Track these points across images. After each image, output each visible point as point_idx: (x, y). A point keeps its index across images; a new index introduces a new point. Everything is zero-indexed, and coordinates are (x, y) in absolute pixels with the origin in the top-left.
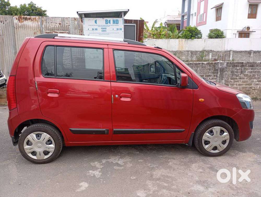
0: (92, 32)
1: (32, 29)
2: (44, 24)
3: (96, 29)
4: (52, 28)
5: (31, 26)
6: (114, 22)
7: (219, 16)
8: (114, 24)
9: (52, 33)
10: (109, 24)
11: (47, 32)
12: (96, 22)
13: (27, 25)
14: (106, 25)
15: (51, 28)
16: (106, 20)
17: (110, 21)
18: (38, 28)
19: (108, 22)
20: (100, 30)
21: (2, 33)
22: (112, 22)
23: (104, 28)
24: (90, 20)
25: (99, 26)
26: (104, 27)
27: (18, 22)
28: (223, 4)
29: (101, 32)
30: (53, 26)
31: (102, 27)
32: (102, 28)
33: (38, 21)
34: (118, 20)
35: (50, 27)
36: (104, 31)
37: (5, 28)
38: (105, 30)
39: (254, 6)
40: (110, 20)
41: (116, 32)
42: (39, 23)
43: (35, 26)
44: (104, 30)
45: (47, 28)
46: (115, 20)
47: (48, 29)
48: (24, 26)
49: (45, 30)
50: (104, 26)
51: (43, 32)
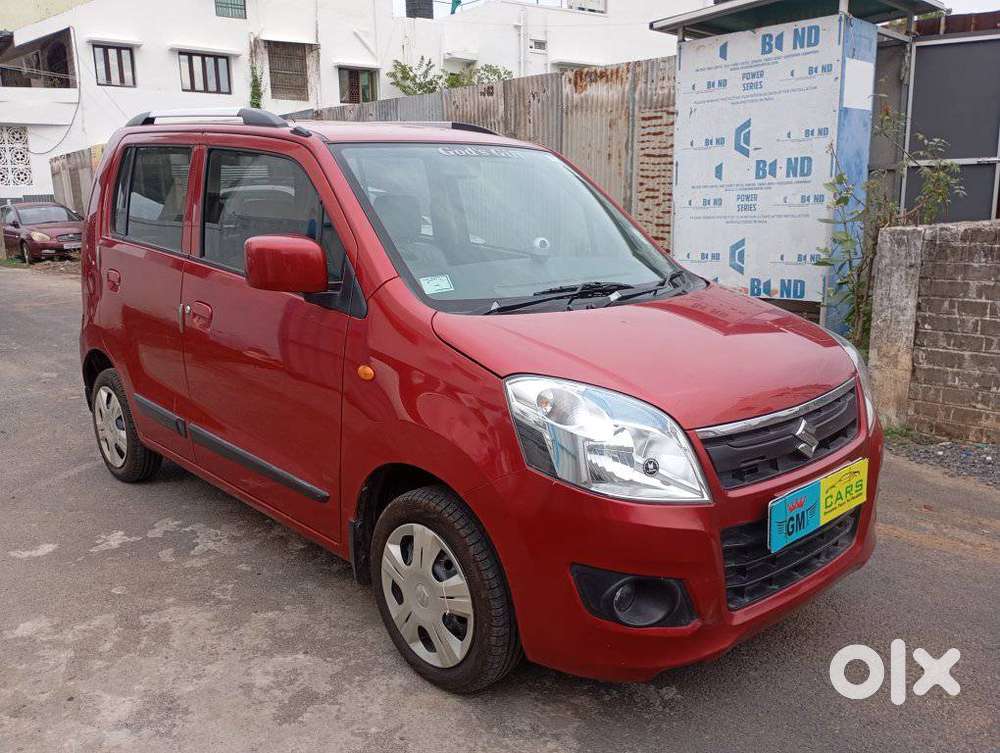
0: (707, 96)
1: (607, 111)
2: (639, 86)
3: (723, 83)
4: (660, 99)
5: (605, 99)
6: (798, 40)
8: (798, 50)
9: (661, 117)
10: (776, 53)
11: (647, 115)
12: (723, 51)
13: (595, 98)
14: (764, 56)
15: (657, 100)
16: (764, 37)
17: (780, 37)
18: (622, 103)
19: (773, 42)
20: (735, 85)
21: (534, 132)
22: (788, 40)
23: (753, 76)
24: (702, 48)
25: (735, 67)
26: (753, 70)
27: (571, 90)
29: (739, 92)
30: (666, 91)
31: (748, 71)
32: (745, 76)
33: (624, 80)
34: (817, 28)
35: (655, 98)
36: (751, 86)
37: (540, 116)
38: (759, 80)
40: (782, 34)
41: (808, 83)
42: (627, 87)
43: (616, 97)
44: (755, 80)
45: (645, 103)
46: (803, 29)
47: (648, 106)
48: (587, 101)
49: (640, 108)
50: (755, 63)
51: (633, 116)
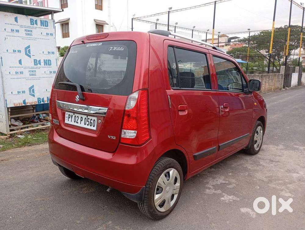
0: (12, 34)
3: (17, 31)
6: (42, 23)
7: (65, 32)
8: (42, 27)
10: (35, 25)
12: (16, 19)
14: (32, 26)
17: (36, 21)
20: (22, 32)
22: (39, 23)
23: (29, 31)
24: (7, 16)
25: (21, 26)
26: (28, 29)
28: (69, 19)
29: (24, 35)
31: (26, 29)
38: (31, 33)
39: (100, 27)
41: (46, 38)
44: (29, 33)
46: (43, 21)
50: (29, 27)
